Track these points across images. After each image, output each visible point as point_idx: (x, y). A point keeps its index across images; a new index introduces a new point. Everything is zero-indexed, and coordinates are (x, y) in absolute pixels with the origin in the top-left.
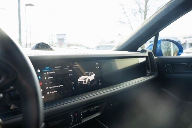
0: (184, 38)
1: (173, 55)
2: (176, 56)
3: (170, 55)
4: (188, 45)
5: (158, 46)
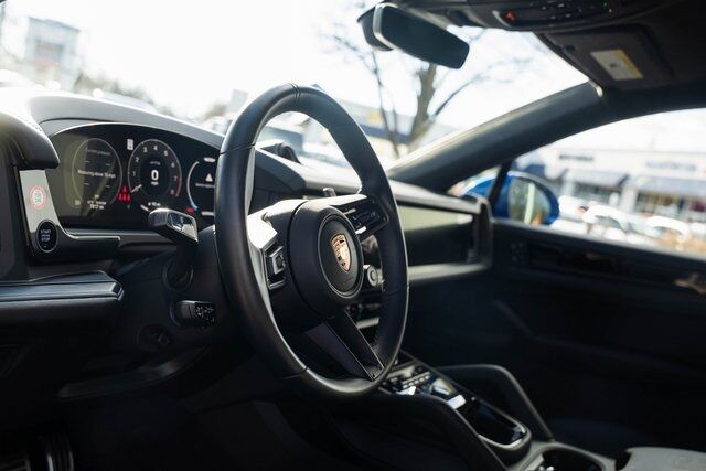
0: (562, 157)
1: (529, 221)
2: (537, 226)
3: (521, 217)
4: (569, 188)
5: (504, 190)
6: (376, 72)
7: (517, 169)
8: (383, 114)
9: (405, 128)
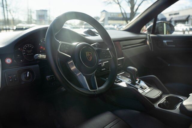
6: (118, 4)
7: (158, 21)
8: (122, 14)
9: (129, 16)
